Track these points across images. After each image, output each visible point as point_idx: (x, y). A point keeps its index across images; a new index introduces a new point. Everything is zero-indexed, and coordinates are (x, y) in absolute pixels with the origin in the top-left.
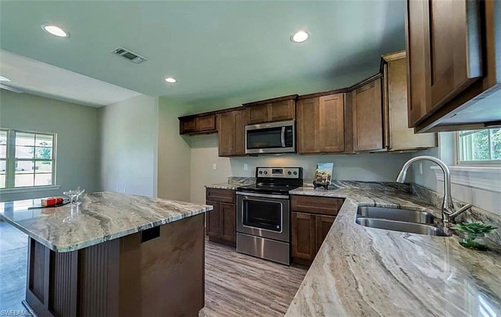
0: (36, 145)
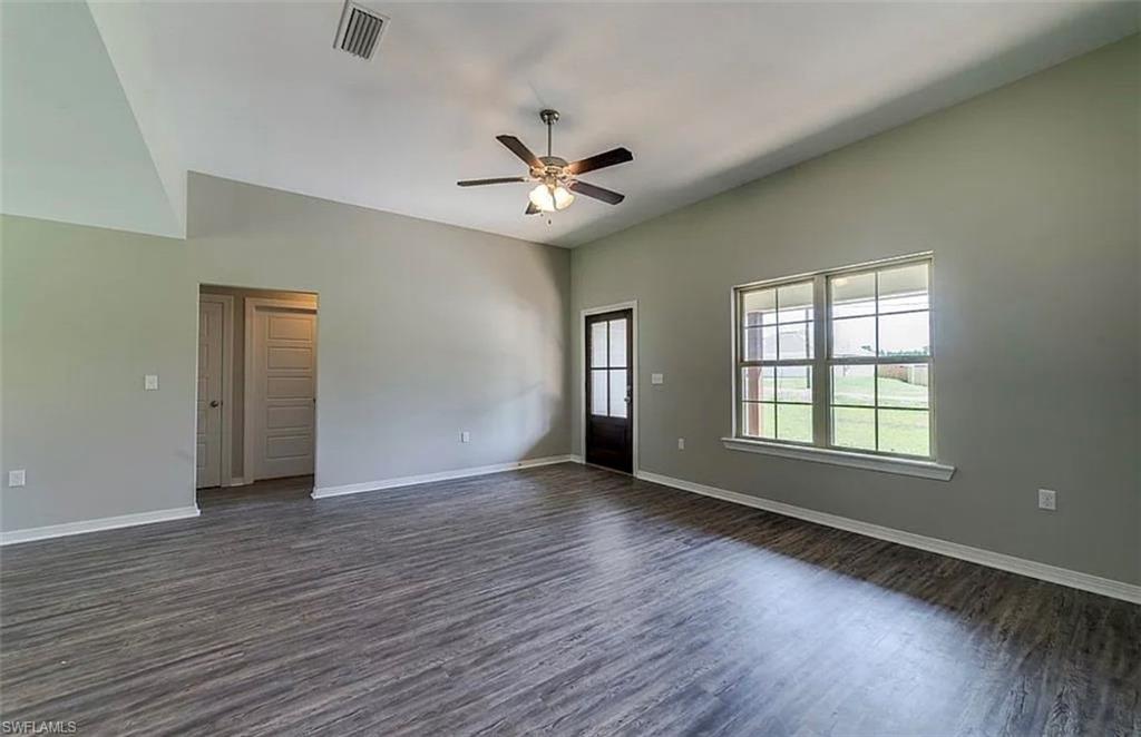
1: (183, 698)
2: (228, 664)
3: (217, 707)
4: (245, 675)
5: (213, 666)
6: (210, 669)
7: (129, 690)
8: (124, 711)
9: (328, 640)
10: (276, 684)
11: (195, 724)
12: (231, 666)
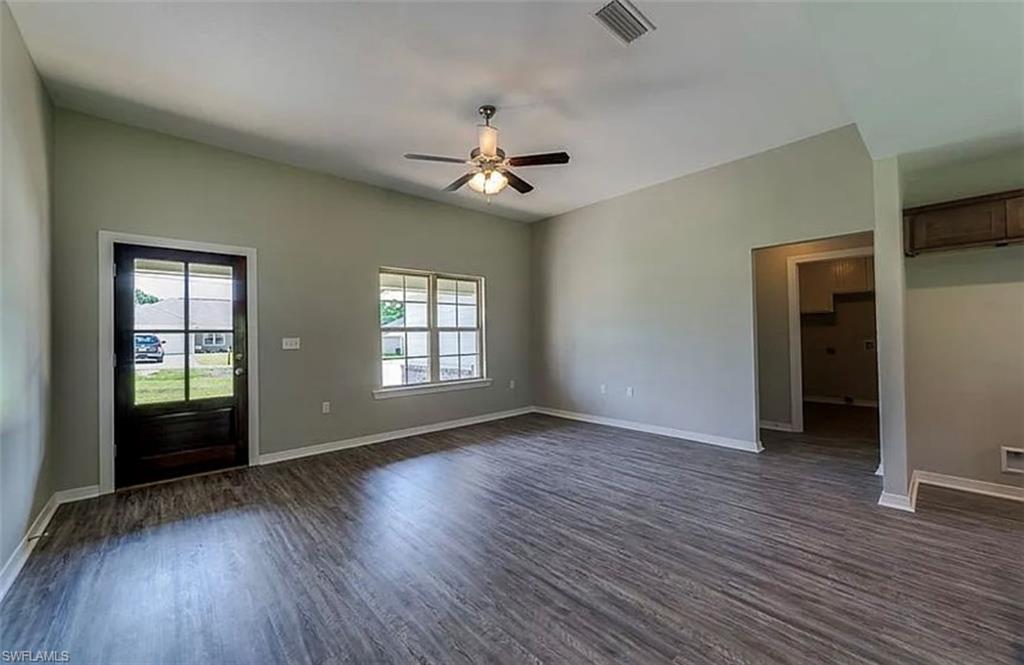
0: (459, 302)
1: (784, 582)
2: (744, 583)
3: (768, 562)
4: (739, 567)
5: (754, 590)
6: (757, 589)
7: (821, 620)
8: (824, 604)
9: (675, 548)
10: (731, 549)
11: (784, 563)
12: (745, 580)
